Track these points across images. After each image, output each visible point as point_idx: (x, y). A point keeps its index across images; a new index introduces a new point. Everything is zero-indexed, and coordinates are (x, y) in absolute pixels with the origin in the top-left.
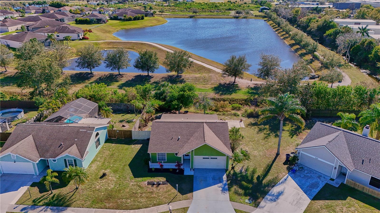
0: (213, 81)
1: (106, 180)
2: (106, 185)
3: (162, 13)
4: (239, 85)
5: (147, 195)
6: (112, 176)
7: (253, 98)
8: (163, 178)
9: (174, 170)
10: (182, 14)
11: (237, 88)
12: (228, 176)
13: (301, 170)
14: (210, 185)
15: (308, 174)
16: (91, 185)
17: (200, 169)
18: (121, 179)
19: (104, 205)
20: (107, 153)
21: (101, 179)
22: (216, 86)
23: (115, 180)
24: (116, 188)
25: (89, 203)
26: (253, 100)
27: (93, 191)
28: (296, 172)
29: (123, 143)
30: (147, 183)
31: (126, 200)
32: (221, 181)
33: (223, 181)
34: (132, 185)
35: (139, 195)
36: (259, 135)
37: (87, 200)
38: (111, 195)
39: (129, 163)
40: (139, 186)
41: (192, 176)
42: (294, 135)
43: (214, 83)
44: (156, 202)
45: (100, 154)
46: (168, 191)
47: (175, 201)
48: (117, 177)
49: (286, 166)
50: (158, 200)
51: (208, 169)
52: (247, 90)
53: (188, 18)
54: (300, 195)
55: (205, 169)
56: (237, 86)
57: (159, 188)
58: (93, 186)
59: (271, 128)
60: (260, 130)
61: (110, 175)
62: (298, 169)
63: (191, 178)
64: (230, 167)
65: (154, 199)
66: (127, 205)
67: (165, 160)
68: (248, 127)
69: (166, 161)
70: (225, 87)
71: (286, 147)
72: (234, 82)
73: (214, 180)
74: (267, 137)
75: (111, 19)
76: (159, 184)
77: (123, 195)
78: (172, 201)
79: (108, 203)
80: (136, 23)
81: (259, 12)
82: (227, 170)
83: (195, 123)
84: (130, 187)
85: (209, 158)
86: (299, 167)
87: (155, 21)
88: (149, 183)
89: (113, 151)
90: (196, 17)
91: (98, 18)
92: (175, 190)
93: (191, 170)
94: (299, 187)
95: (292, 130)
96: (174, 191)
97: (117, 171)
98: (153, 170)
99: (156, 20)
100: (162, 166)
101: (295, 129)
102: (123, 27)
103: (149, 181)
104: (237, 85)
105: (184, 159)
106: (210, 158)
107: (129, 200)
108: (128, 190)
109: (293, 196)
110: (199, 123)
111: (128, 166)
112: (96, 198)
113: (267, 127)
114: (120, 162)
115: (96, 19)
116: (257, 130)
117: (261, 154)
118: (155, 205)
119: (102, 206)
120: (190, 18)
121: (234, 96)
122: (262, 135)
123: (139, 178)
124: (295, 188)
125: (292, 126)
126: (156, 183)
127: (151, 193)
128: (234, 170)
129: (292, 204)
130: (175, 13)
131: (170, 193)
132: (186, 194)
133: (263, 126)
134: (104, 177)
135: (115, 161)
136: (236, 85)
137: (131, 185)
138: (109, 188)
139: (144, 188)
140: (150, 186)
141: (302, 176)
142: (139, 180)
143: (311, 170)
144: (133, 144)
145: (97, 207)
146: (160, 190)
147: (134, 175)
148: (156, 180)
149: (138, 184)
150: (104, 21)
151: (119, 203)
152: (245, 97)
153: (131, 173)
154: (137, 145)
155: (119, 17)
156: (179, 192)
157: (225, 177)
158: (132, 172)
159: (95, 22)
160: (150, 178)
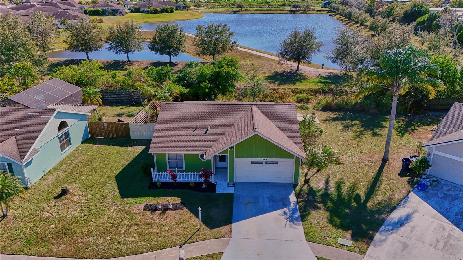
0: (266, 69)
1: (66, 201)
2: (64, 211)
3: (198, 7)
4: (305, 74)
5: (141, 229)
6: (79, 195)
7: (328, 88)
8: (176, 198)
9: (197, 185)
10: (223, 9)
11: (302, 78)
12: (298, 196)
13: (436, 185)
14: (266, 212)
15: (450, 193)
16: (34, 211)
17: (245, 183)
18: (96, 200)
19: (48, 249)
20: (82, 157)
21: (57, 200)
22: (271, 74)
23: (83, 201)
24: (82, 216)
25: (19, 244)
26: (327, 90)
27: (35, 221)
28: (426, 189)
29: (114, 143)
30: (143, 207)
31: (95, 238)
32: (285, 203)
33: (290, 204)
34: (115, 210)
35: (124, 230)
36: (345, 133)
37: (16, 239)
38: (67, 229)
39: (117, 174)
40: (128, 213)
41: (232, 195)
42: (405, 133)
43: (267, 72)
44: (156, 243)
45: (68, 159)
46: (182, 221)
47: (195, 241)
48: (89, 197)
49: (406, 179)
50: (160, 239)
51: (260, 183)
52: (317, 79)
53: (231, 13)
54: (448, 230)
55: (255, 183)
56: (301, 75)
57: (164, 217)
58: (38, 212)
59: (363, 124)
60: (347, 127)
61: (76, 194)
62: (430, 183)
63: (229, 198)
64: (301, 180)
65: (152, 237)
66: (94, 250)
67: (182, 168)
68: (326, 123)
69: (184, 169)
70: (284, 76)
71: (397, 149)
72: (297, 70)
73: (273, 201)
74: (359, 135)
75: (132, 11)
76: (165, 209)
77: (91, 228)
78: (190, 240)
79: (57, 245)
80: (163, 16)
81: (322, 7)
82: (295, 185)
83: (237, 106)
84: (110, 215)
85: (262, 163)
86: (432, 179)
87: (188, 14)
88: (146, 208)
89: (94, 155)
90: (241, 12)
91: (114, 8)
92: (197, 219)
93: (228, 184)
94: (440, 214)
95: (399, 127)
96: (196, 222)
97: (91, 186)
98: (159, 184)
99: (190, 14)
100: (174, 177)
101: (404, 125)
102: (145, 20)
103: (148, 203)
104: (302, 73)
105: (216, 168)
106: (264, 163)
107: (102, 239)
108: (104, 220)
109: (433, 231)
110: (244, 106)
111: (114, 179)
112: (36, 234)
113: (357, 122)
114: (100, 172)
115: (111, 10)
116: (340, 126)
117: (355, 160)
118: (152, 249)
119: (44, 250)
120: (233, 13)
121: (298, 86)
122: (350, 133)
123: (131, 199)
124: (433, 217)
125: (399, 122)
126: (160, 207)
127: (148, 224)
128: (309, 186)
129: (437, 248)
130: (215, 8)
131: (186, 225)
132: (217, 227)
133: (349, 121)
134: (64, 197)
135: (93, 170)
136: (300, 73)
137: (112, 211)
138: (68, 216)
139: (136, 216)
140: (148, 213)
141: (440, 196)
142: (129, 202)
143: (454, 185)
144: (130, 146)
145: (33, 252)
146: (168, 220)
147: (121, 193)
148: (160, 201)
149: (127, 208)
150: (122, 13)
151: (80, 244)
152: (316, 87)
153: (117, 190)
154: (136, 147)
155: (142, 9)
156: (205, 224)
157: (293, 198)
158: (119, 189)
159: (109, 13)
160: (150, 198)
